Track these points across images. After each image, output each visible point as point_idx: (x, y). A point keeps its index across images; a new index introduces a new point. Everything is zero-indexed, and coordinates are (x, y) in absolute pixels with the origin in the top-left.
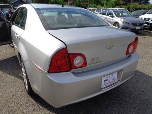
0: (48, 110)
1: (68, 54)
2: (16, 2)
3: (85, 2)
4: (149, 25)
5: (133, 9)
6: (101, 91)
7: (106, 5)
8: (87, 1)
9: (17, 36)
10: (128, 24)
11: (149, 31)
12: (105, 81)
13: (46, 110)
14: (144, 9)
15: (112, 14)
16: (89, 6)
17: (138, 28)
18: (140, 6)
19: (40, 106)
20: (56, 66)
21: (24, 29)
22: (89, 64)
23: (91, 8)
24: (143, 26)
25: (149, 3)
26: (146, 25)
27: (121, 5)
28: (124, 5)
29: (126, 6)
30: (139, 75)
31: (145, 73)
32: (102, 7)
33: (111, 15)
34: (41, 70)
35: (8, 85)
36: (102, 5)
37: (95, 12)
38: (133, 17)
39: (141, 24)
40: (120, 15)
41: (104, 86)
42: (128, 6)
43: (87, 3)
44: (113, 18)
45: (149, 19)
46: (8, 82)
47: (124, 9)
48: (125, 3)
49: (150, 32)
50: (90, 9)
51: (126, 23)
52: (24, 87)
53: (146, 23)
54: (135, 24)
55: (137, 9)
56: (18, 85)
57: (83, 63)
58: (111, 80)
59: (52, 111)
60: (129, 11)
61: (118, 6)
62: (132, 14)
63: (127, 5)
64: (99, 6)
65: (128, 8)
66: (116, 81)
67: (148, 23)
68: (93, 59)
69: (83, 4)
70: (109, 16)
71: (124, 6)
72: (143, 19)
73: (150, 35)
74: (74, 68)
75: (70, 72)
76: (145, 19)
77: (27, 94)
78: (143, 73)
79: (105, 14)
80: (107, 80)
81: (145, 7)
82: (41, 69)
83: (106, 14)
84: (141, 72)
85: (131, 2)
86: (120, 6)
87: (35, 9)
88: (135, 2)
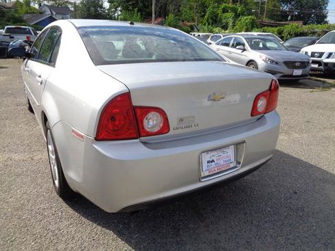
0: (99, 224)
1: (133, 107)
2: (40, 22)
3: (188, 21)
4: (322, 67)
5: (289, 34)
6: (200, 181)
7: (233, 27)
8: (193, 20)
9: (40, 79)
10: (277, 63)
11: (321, 79)
12: (208, 162)
13: (95, 225)
14: (314, 33)
15: (244, 45)
16: (196, 30)
17: (298, 72)
18: (305, 28)
19: (83, 219)
20: (111, 129)
21: (54, 66)
22: (174, 129)
23: (201, 34)
24: (308, 69)
25: (326, 22)
26: (316, 66)
27: (264, 26)
28: (272, 26)
29: (276, 29)
30: (290, 163)
31: (303, 159)
32: (223, 31)
33: (241, 47)
34: (82, 136)
35: (19, 180)
36: (225, 27)
37: (209, 41)
38: (288, 50)
39: (304, 64)
40: (261, 46)
41: (207, 173)
42: (278, 28)
43: (193, 24)
44: (245, 53)
45: (321, 54)
46: (18, 175)
47: (270, 33)
48: (273, 22)
49: (324, 82)
50: (199, 35)
51: (272, 62)
52: (52, 185)
53: (314, 62)
54: (290, 64)
55: (297, 35)
56: (39, 181)
57: (161, 125)
58: (222, 162)
59: (106, 227)
60: (282, 38)
61: (258, 28)
62: (287, 44)
63: (276, 26)
64: (216, 29)
65: (280, 33)
66: (232, 165)
67: (319, 63)
68: (181, 120)
69: (184, 25)
70: (235, 47)
71: (270, 28)
72: (310, 54)
73: (323, 88)
74: (144, 134)
75: (138, 140)
76: (313, 54)
77: (57, 197)
78: (298, 160)
79: (227, 45)
80: (213, 161)
81: (316, 30)
82: (83, 134)
83: (231, 45)
84: (294, 158)
85: (287, 20)
86: (261, 28)
87: (76, 27)
88: (295, 20)
